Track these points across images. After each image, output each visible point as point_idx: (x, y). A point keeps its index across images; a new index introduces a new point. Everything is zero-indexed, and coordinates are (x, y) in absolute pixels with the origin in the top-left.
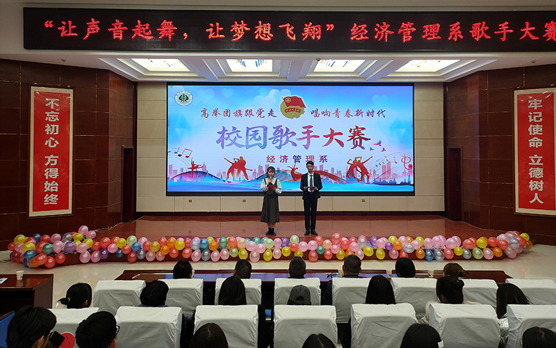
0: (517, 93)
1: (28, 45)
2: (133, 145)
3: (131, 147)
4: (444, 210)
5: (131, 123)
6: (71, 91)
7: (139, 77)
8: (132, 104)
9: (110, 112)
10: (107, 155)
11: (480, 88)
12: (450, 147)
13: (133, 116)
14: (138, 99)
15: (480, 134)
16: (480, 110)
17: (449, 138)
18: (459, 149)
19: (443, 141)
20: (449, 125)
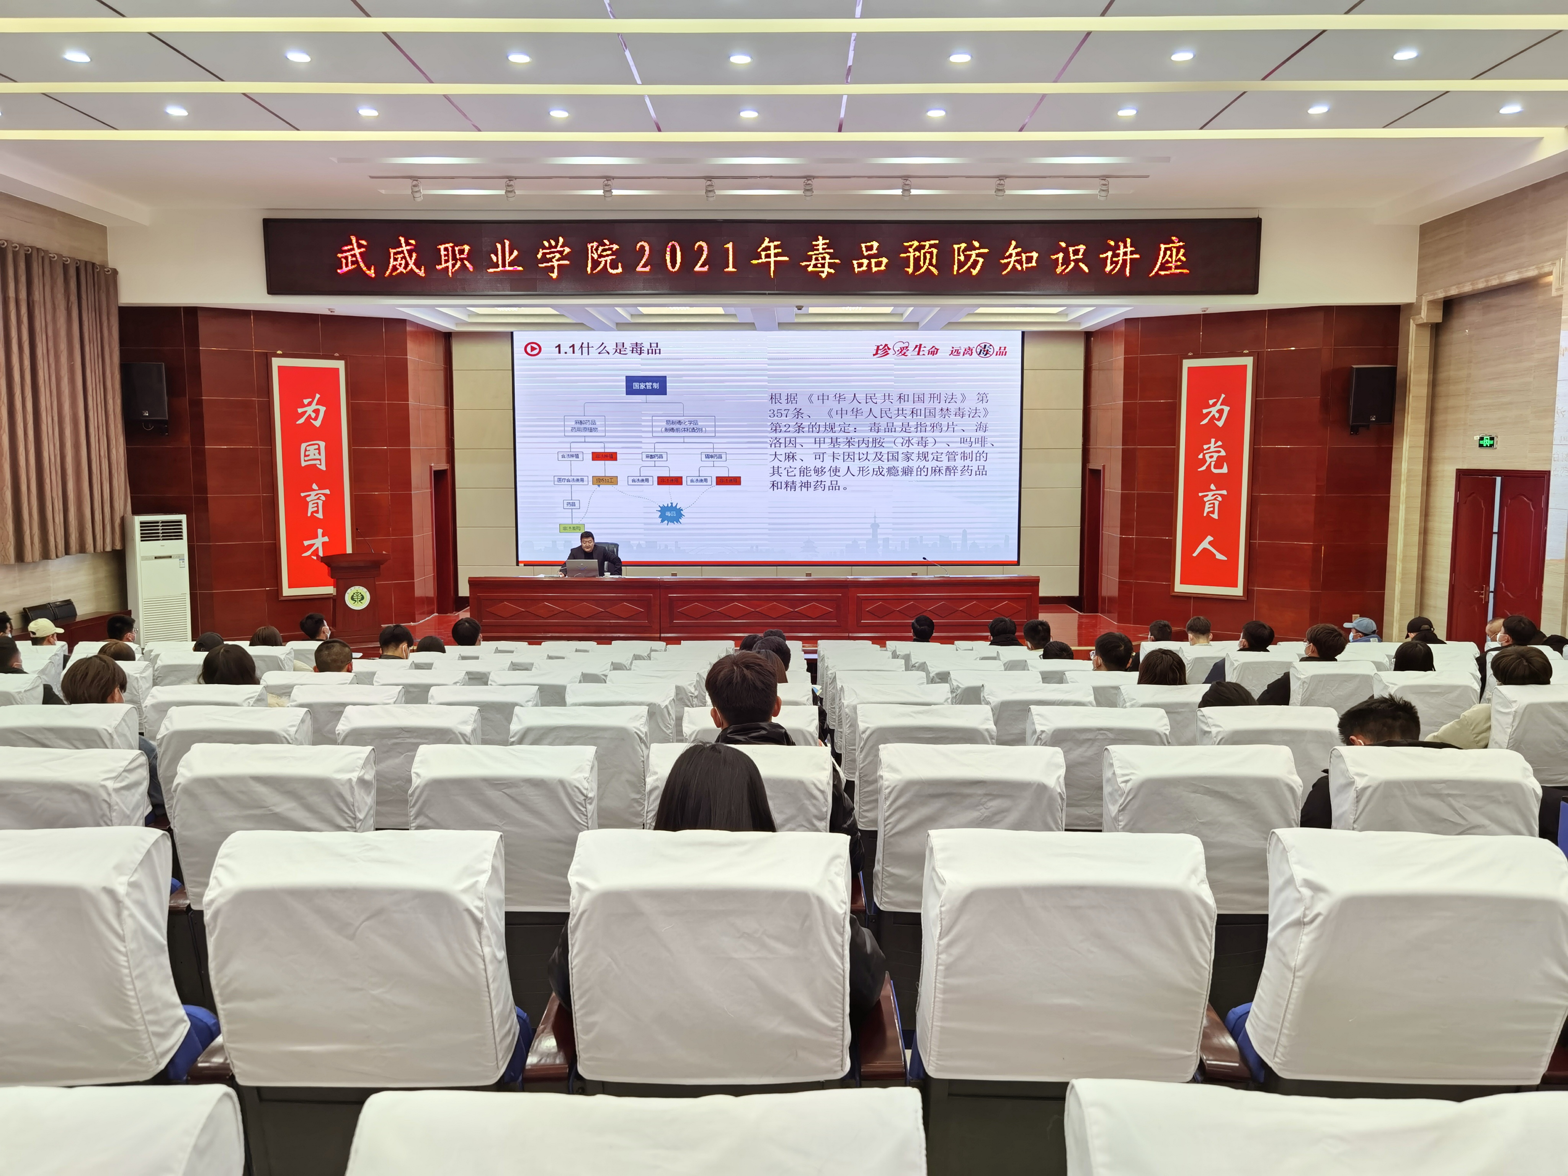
0: (1187, 364)
1: (274, 288)
2: (448, 462)
3: (443, 466)
5: (442, 417)
6: (340, 365)
7: (457, 324)
8: (441, 375)
9: (411, 402)
10: (406, 483)
11: (1126, 352)
12: (1092, 466)
13: (446, 404)
14: (454, 368)
15: (1124, 442)
16: (1126, 397)
17: (1092, 446)
18: (1100, 471)
19: (1080, 452)
20: (1092, 420)
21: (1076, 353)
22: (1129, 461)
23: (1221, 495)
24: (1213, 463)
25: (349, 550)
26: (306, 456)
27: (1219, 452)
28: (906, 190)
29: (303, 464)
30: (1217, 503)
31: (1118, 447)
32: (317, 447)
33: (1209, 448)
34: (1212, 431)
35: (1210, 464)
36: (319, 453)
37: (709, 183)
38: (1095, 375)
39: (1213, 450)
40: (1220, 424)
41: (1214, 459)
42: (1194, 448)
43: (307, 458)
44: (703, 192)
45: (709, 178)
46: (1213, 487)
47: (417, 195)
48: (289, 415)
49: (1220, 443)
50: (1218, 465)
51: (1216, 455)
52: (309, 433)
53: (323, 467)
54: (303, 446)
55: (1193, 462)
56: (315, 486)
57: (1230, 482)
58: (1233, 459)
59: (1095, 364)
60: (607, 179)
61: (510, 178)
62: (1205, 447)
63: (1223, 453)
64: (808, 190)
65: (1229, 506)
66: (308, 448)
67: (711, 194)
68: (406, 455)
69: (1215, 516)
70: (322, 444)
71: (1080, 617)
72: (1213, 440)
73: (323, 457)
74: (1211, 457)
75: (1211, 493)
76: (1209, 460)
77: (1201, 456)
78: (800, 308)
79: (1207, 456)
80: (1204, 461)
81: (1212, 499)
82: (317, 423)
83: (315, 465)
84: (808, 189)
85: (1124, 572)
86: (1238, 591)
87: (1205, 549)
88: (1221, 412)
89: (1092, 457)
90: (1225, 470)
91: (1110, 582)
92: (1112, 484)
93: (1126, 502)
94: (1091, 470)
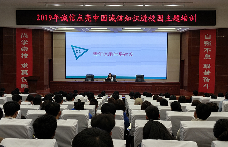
1: (17, 24)
3: (51, 59)
5: (51, 49)
7: (54, 31)
8: (51, 41)
9: (44, 46)
10: (43, 62)
11: (189, 37)
12: (182, 59)
13: (52, 46)
14: (53, 39)
15: (189, 55)
16: (189, 46)
17: (182, 56)
18: (183, 61)
19: (179, 57)
20: (182, 50)
21: (179, 37)
22: (189, 58)
28: (144, 5)
31: (187, 56)
38: (182, 41)
44: (103, 5)
47: (46, 6)
59: (182, 39)
60: (84, 3)
61: (65, 2)
67: (105, 6)
68: (43, 56)
78: (122, 28)
84: (124, 5)
89: (182, 58)
91: (186, 83)
92: (186, 64)
93: (189, 66)
94: (182, 60)
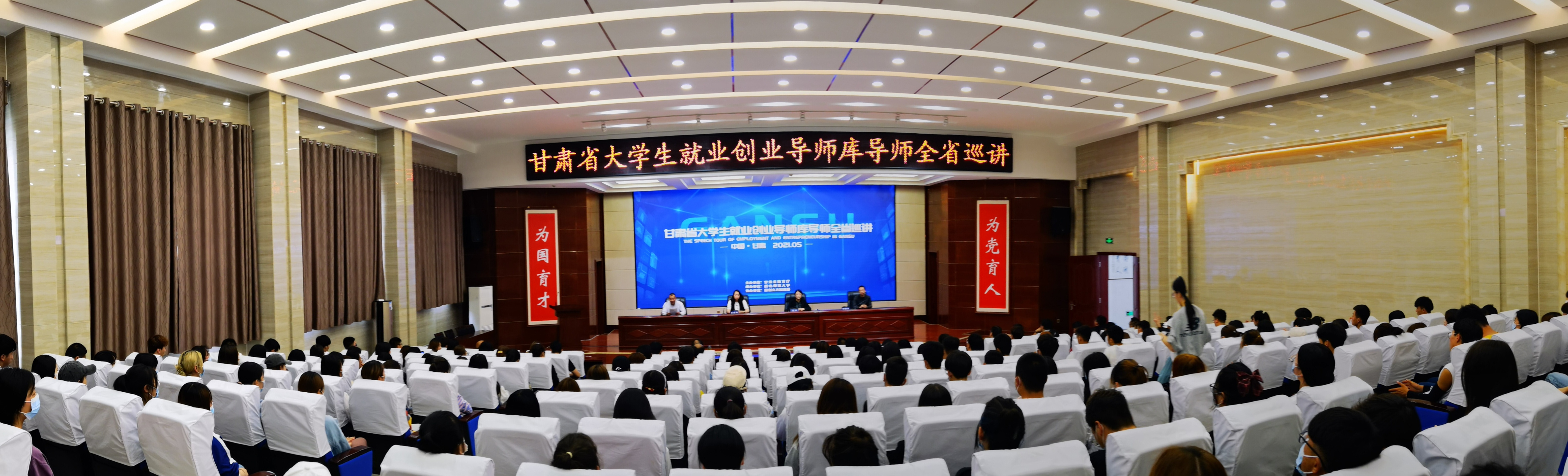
0: (979, 203)
2: (603, 258)
3: (600, 259)
4: (925, 314)
5: (599, 234)
6: (555, 212)
7: (607, 189)
9: (588, 228)
11: (949, 197)
12: (930, 251)
13: (600, 229)
14: (604, 209)
15: (950, 239)
16: (949, 218)
17: (930, 241)
18: (936, 253)
19: (924, 243)
20: (930, 228)
21: (921, 196)
22: (952, 248)
23: (997, 264)
24: (993, 249)
25: (558, 304)
26: (540, 256)
27: (995, 244)
28: (851, 118)
29: (539, 260)
30: (995, 268)
31: (946, 242)
32: (544, 252)
33: (990, 242)
34: (991, 234)
35: (991, 250)
36: (546, 255)
37: (750, 115)
38: (931, 207)
39: (992, 243)
40: (995, 231)
41: (993, 247)
42: (984, 242)
43: (540, 257)
44: (747, 120)
45: (750, 113)
46: (993, 260)
48: (533, 237)
49: (995, 240)
50: (995, 250)
51: (994, 245)
52: (541, 245)
53: (547, 261)
54: (539, 251)
55: (984, 248)
56: (543, 271)
57: (1000, 258)
58: (1002, 247)
59: (931, 202)
60: (698, 115)
61: (650, 118)
62: (989, 241)
63: (997, 244)
64: (802, 118)
65: (1001, 269)
66: (541, 252)
67: (750, 121)
68: (585, 255)
69: (994, 274)
70: (547, 250)
71: (927, 327)
72: (992, 238)
73: (547, 256)
74: (992, 246)
75: (992, 263)
76: (991, 248)
77: (987, 246)
78: (791, 175)
79: (990, 246)
80: (988, 248)
81: (993, 266)
82: (545, 240)
83: (543, 261)
85: (951, 303)
86: (1006, 310)
87: (990, 291)
88: (995, 225)
89: (931, 246)
90: (998, 252)
91: (944, 308)
92: (943, 259)
93: (951, 268)
94: (931, 253)
